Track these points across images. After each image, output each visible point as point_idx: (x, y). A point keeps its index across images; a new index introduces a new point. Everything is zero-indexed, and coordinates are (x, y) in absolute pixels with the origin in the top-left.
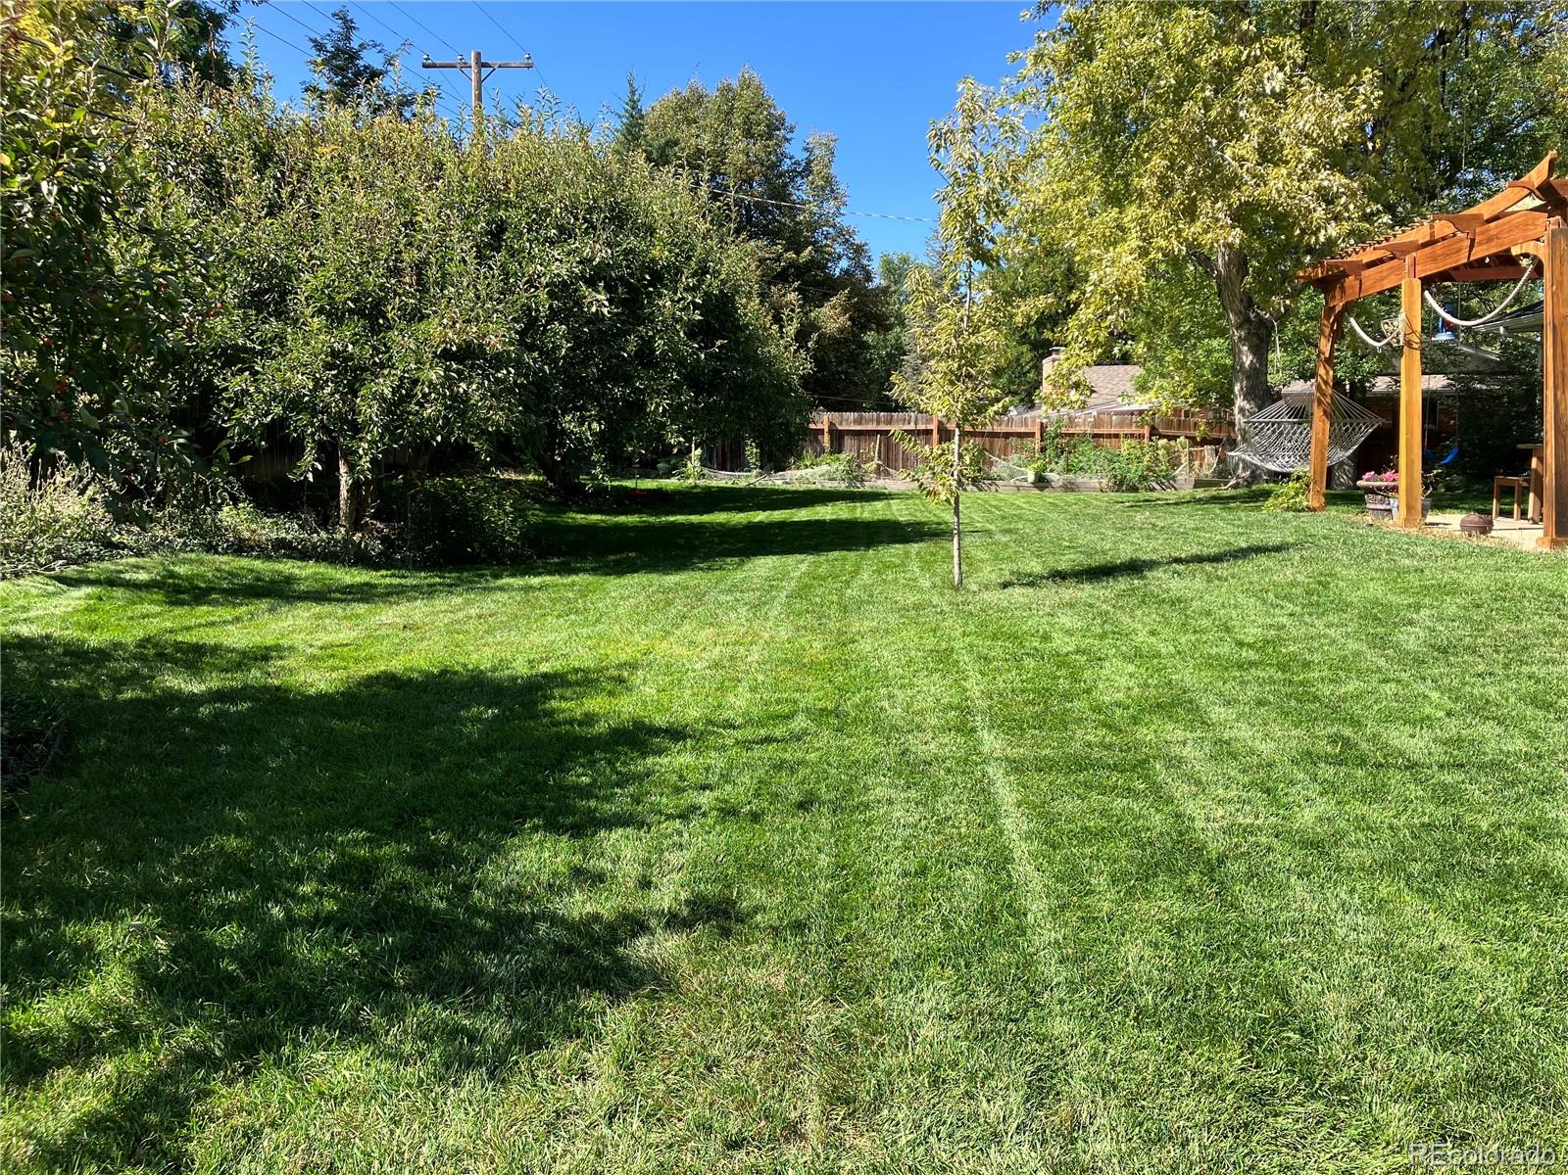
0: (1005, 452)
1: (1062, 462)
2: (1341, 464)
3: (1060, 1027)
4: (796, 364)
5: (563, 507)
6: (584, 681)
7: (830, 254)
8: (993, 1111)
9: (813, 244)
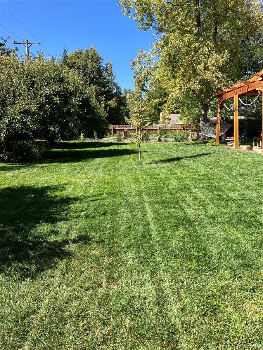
0: (152, 134)
1: (164, 136)
2: (223, 135)
3: (158, 259)
4: (104, 114)
5: (51, 147)
6: (55, 188)
7: (112, 89)
8: (143, 278)
9: (108, 87)
